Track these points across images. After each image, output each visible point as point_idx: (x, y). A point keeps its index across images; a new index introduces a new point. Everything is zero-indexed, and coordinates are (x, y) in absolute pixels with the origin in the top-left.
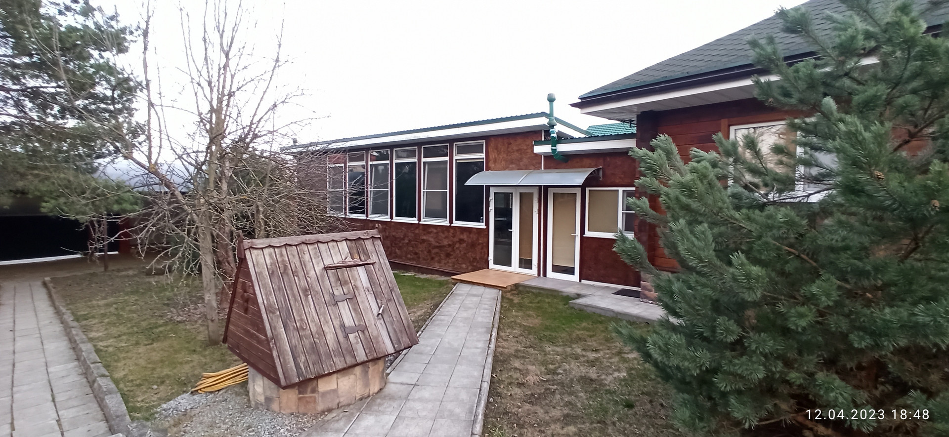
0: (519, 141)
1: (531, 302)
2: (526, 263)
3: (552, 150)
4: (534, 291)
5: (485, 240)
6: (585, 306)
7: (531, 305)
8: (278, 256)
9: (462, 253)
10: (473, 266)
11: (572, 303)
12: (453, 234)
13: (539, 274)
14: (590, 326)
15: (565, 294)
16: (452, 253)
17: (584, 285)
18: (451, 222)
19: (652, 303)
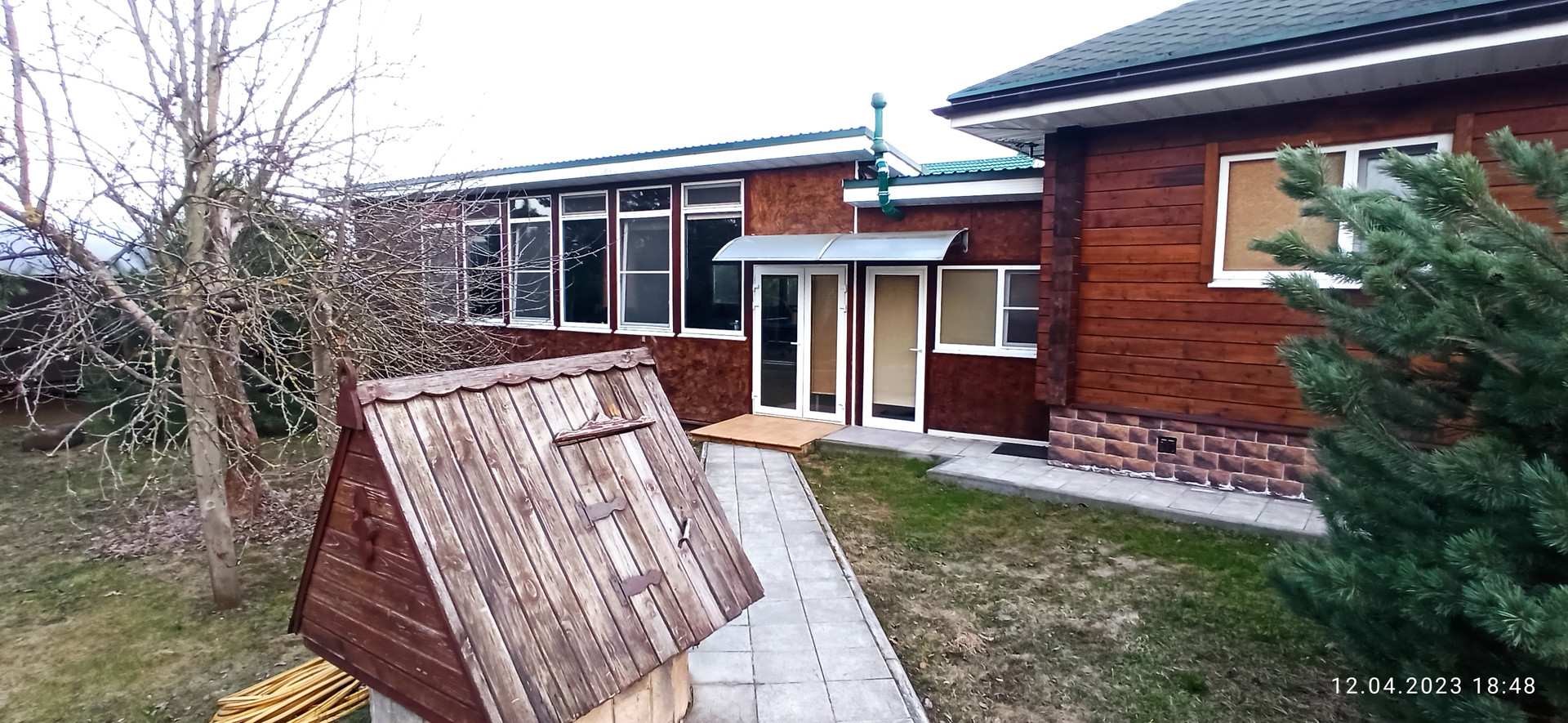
0: (811, 180)
1: (854, 474)
2: (823, 402)
3: (880, 197)
4: (851, 452)
5: (745, 361)
6: (960, 478)
7: (854, 479)
8: (445, 418)
9: (699, 386)
10: (722, 409)
11: (933, 473)
12: (680, 351)
13: (848, 422)
14: (983, 516)
15: (910, 457)
16: (679, 387)
17: (934, 437)
18: (677, 329)
19: (1070, 468)
